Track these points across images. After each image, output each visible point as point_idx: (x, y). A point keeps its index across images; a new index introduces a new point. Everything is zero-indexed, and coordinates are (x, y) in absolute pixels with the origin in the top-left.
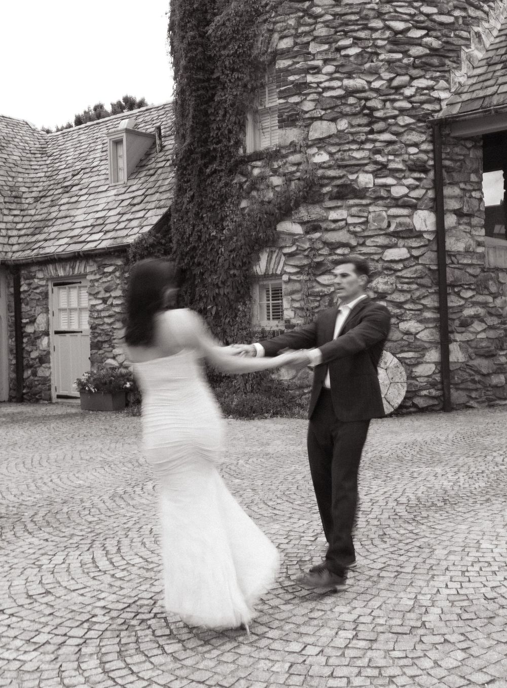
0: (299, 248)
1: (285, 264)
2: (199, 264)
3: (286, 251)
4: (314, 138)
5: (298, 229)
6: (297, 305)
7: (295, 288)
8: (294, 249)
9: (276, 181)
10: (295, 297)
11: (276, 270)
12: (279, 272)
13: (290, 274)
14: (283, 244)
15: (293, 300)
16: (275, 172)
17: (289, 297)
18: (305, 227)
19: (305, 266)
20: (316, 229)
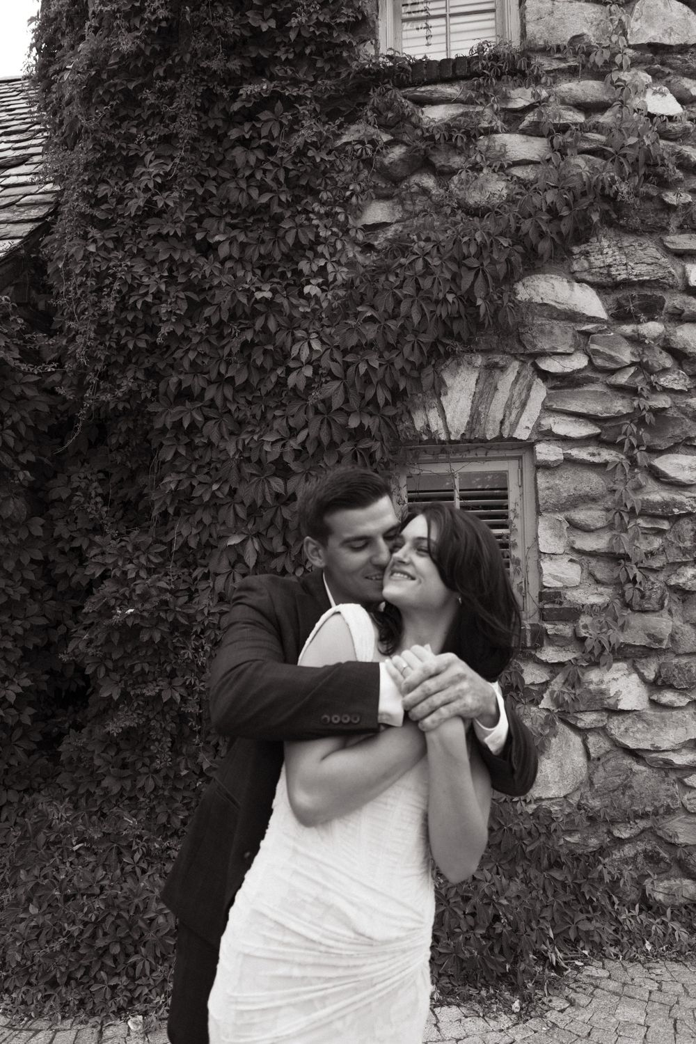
0: (599, 362)
1: (547, 409)
2: (184, 395)
3: (552, 365)
4: (644, 41)
5: (590, 303)
6: (589, 543)
7: (585, 488)
8: (579, 362)
9: (519, 146)
10: (580, 515)
11: (514, 425)
12: (522, 434)
13: (565, 440)
14: (543, 344)
15: (574, 526)
16: (513, 119)
17: (561, 517)
18: (611, 298)
19: (618, 418)
20: (651, 309)
